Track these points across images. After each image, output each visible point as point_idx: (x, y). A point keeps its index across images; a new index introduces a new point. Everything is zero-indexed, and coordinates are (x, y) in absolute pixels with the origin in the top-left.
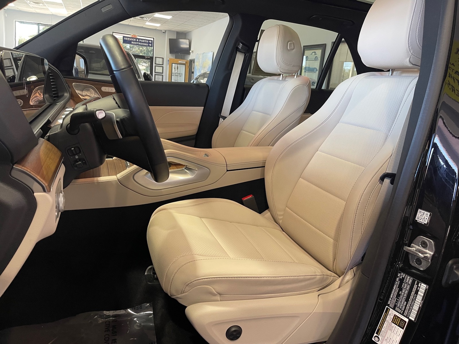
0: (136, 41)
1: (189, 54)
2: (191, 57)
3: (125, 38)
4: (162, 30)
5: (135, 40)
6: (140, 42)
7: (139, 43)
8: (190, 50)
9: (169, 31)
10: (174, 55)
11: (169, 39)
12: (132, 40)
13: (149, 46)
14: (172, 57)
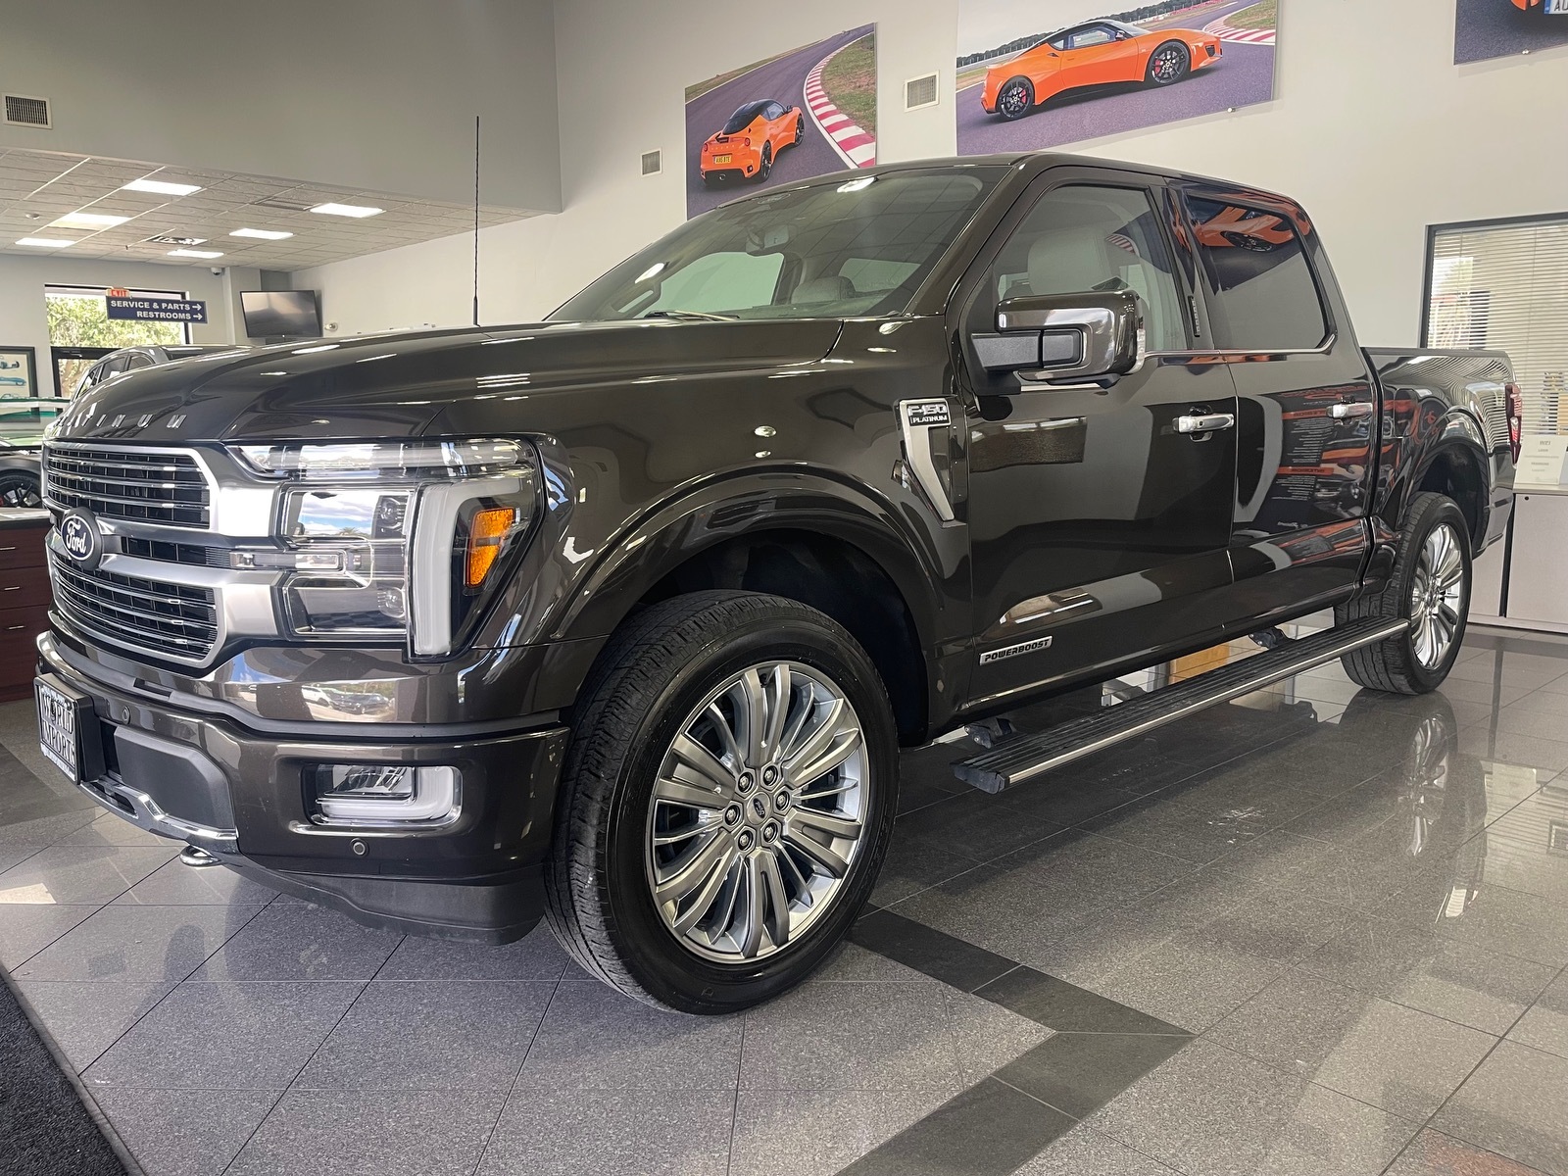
0: (151, 309)
5: (146, 305)
6: (166, 310)
7: (162, 315)
12: (139, 305)
13: (193, 320)
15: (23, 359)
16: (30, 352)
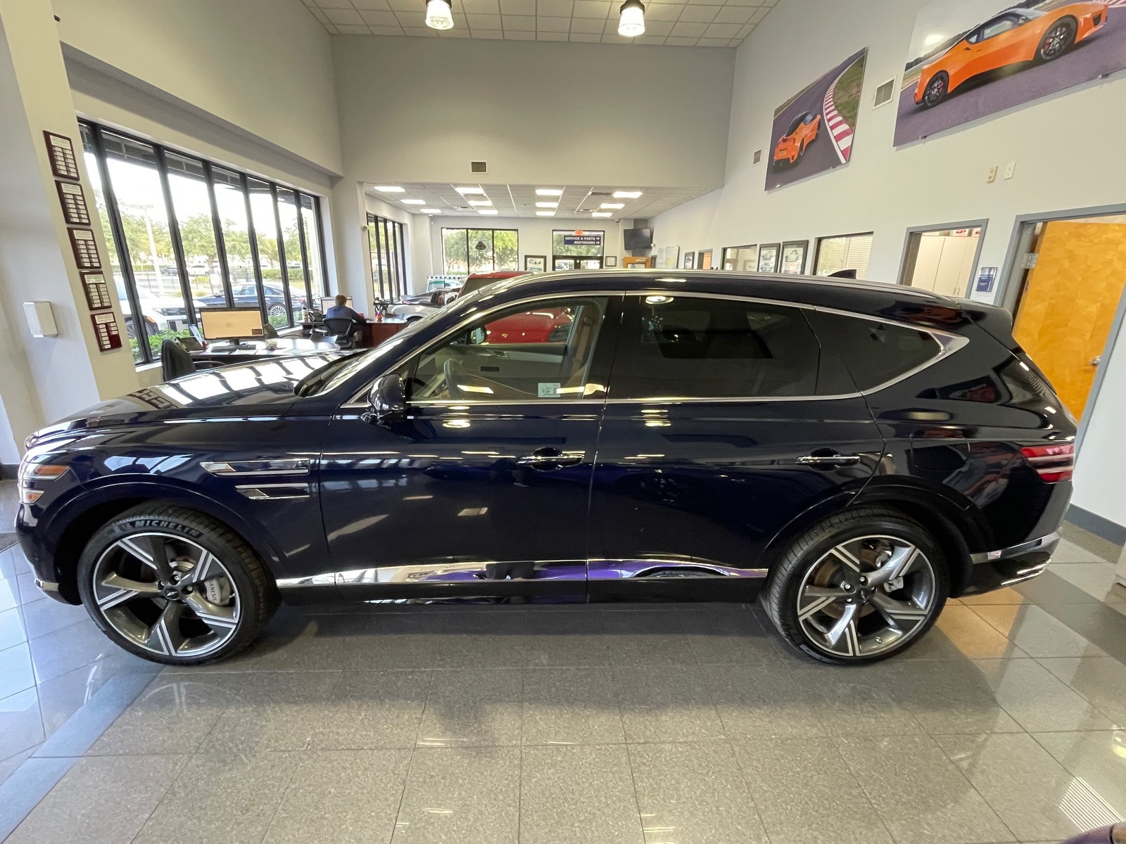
0: (580, 240)
1: (650, 248)
2: (653, 252)
3: (566, 238)
4: (614, 220)
5: (578, 238)
6: (586, 240)
7: (584, 242)
8: (652, 242)
9: (624, 219)
10: (631, 252)
11: (625, 230)
12: (575, 238)
13: (596, 244)
14: (628, 255)
15: (542, 260)
16: (545, 257)
